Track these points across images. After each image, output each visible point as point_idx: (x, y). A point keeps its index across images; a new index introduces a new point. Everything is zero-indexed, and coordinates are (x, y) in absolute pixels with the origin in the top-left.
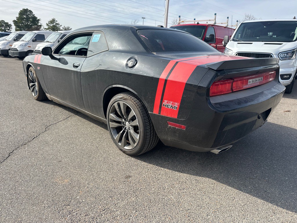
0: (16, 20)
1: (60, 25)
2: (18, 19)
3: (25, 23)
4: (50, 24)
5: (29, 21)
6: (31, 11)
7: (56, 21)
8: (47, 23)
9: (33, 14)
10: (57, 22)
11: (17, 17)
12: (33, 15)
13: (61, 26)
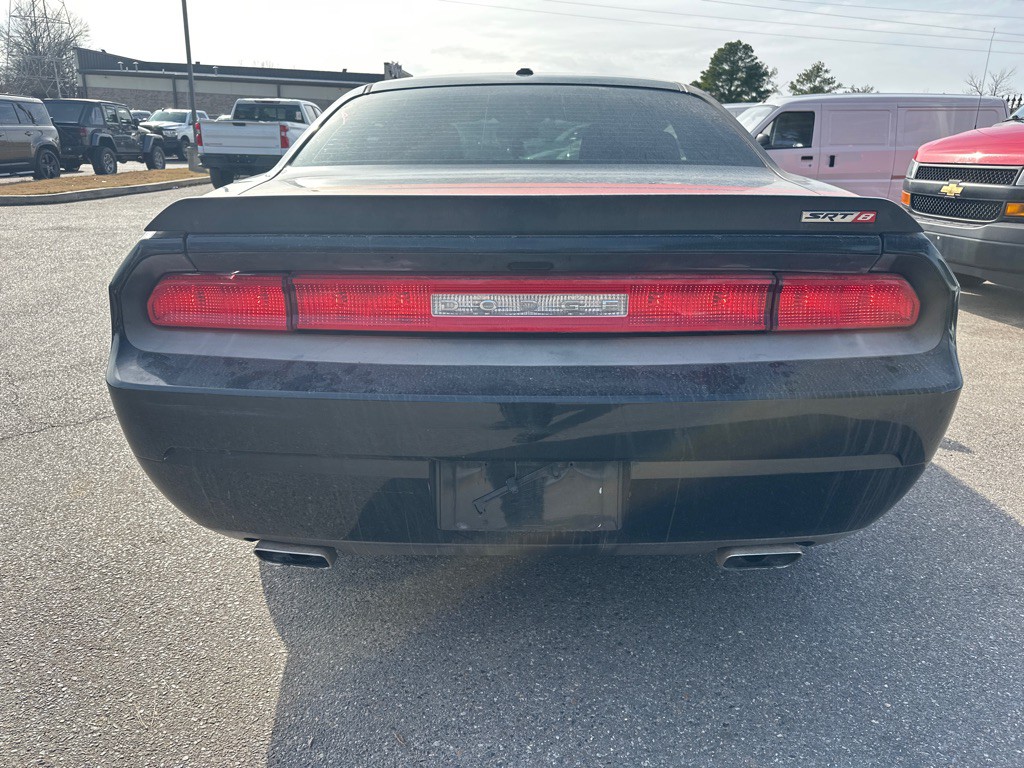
0: (699, 81)
1: (836, 85)
2: (706, 76)
3: (722, 86)
4: (802, 83)
5: (736, 79)
6: (748, 48)
7: (826, 71)
8: (792, 83)
9: (751, 56)
10: (827, 76)
11: (703, 72)
12: (753, 60)
13: (839, 86)
